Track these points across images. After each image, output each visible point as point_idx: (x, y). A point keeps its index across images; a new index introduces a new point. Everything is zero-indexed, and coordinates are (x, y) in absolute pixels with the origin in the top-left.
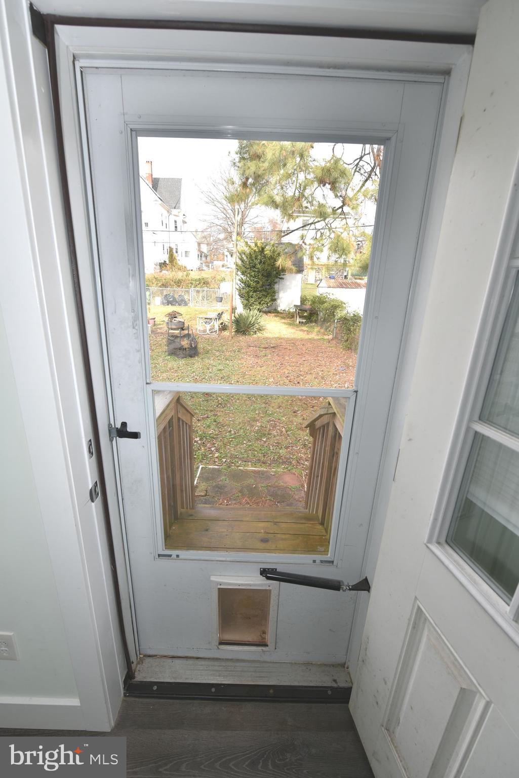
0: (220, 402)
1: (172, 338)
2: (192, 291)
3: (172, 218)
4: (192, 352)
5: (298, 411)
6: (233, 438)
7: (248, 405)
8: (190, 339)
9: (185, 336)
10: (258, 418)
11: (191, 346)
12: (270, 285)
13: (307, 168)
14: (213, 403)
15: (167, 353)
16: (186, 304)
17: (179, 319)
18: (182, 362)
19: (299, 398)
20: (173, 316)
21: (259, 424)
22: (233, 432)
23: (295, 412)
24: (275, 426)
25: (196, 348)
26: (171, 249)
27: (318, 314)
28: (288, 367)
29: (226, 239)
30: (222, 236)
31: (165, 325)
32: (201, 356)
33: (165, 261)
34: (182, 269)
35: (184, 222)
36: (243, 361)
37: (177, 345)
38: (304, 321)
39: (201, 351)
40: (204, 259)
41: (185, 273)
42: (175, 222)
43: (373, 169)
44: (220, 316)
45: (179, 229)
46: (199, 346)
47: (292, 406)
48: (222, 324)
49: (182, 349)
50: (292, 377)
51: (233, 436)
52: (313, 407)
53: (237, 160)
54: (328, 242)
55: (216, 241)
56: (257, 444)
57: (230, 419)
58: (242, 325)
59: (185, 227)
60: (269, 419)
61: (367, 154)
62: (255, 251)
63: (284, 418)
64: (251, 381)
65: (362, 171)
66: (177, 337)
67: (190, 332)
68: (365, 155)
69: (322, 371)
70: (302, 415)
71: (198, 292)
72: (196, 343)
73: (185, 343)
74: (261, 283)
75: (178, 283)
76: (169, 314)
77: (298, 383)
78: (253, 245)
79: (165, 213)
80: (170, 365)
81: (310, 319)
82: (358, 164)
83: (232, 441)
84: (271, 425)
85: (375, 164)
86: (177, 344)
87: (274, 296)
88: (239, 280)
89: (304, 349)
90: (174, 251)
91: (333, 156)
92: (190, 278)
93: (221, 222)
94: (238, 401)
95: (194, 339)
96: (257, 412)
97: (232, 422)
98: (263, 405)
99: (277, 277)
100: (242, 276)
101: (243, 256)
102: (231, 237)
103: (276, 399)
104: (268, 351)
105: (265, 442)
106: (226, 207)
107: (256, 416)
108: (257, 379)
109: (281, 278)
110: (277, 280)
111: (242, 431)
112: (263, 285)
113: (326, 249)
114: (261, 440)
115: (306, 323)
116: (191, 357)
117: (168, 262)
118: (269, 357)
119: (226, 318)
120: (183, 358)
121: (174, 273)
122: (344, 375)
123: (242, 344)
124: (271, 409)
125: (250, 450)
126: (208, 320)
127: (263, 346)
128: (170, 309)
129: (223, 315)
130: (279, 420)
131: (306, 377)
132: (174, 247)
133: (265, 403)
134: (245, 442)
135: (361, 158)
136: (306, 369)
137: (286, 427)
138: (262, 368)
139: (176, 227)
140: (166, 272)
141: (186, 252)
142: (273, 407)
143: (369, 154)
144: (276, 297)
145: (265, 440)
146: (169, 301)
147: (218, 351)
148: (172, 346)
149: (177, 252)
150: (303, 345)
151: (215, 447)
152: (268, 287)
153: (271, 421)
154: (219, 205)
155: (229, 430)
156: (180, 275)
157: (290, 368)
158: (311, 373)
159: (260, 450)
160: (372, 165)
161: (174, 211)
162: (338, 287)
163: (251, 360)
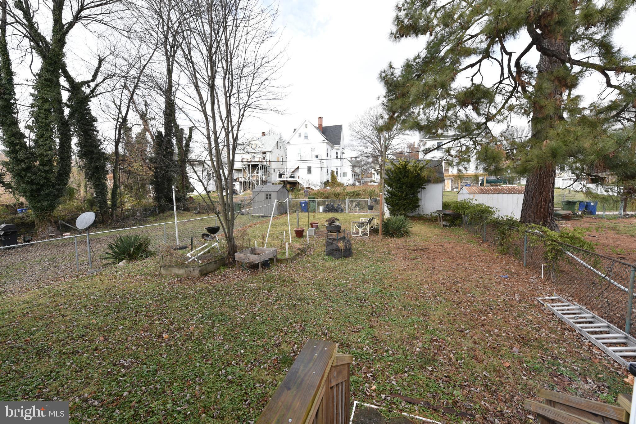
0: (374, 310)
1: (330, 241)
2: (347, 201)
3: (335, 151)
4: (347, 253)
5: (465, 329)
6: (391, 361)
7: (404, 316)
8: (346, 241)
9: (340, 239)
10: (418, 335)
11: (346, 248)
12: (413, 194)
13: (449, 95)
14: (367, 310)
15: (325, 253)
16: (342, 211)
17: (337, 223)
18: (338, 262)
19: (462, 312)
20: (332, 221)
21: (420, 344)
22: (390, 352)
23: (461, 331)
24: (440, 349)
25: (350, 249)
26: (333, 172)
27: (462, 218)
28: (442, 272)
29: (373, 162)
30: (370, 160)
31: (325, 229)
32: (355, 257)
33: (328, 181)
34: (341, 185)
35: (343, 153)
36: (394, 263)
37: (334, 247)
38: (448, 224)
39: (354, 252)
40: (356, 177)
41: (342, 188)
42: (337, 153)
43: (514, 88)
44: (370, 221)
45: (339, 157)
46: (353, 247)
47: (456, 322)
48: (372, 227)
49: (338, 250)
50: (449, 284)
51: (391, 359)
52: (483, 325)
53: (385, 101)
54: (474, 153)
55: (366, 164)
56: (422, 375)
57: (387, 334)
58: (390, 228)
59: (344, 156)
60: (430, 337)
61: (507, 78)
62: (399, 168)
63: (449, 338)
64: (405, 287)
65: (503, 92)
66: (334, 239)
67: (346, 236)
68: (504, 79)
69: (482, 278)
70: (472, 337)
71: (352, 201)
72: (350, 245)
73: (341, 245)
74: (405, 193)
75: (337, 195)
76: (329, 220)
77: (457, 291)
78: (397, 164)
79: (330, 148)
80: (327, 265)
81: (453, 222)
82: (498, 87)
83: (390, 365)
84: (435, 346)
85: (516, 84)
86: (334, 245)
87: (418, 203)
88: (386, 191)
89: (454, 252)
90: (335, 173)
91: (473, 84)
92: (346, 191)
93: (370, 150)
94: (393, 310)
95: (348, 242)
96: (416, 326)
97: (388, 338)
98: (421, 318)
99: (420, 188)
100: (389, 188)
101: (390, 173)
102: (378, 160)
103: (435, 310)
104: (417, 254)
105: (432, 372)
106: (374, 140)
107: (415, 332)
108: (411, 284)
109: (423, 188)
110: (419, 190)
111: (401, 351)
112: (407, 195)
113: (473, 160)
114: (426, 368)
115: (450, 226)
116: (346, 257)
117: (330, 181)
118: (419, 260)
119: (376, 222)
120: (339, 258)
121: (334, 189)
122: (509, 284)
123: (392, 246)
124: (431, 323)
125: (415, 384)
126: (361, 225)
127: (411, 248)
128: (331, 215)
129: (374, 219)
130: (444, 340)
131: (464, 285)
132: (335, 170)
133: (422, 314)
134: (406, 369)
135: (500, 82)
136: (463, 275)
137: (454, 352)
138: (415, 272)
139: (337, 157)
140: (328, 188)
141: (344, 173)
142: (433, 321)
143: (509, 77)
144: (419, 204)
145: (430, 369)
146: (329, 209)
147: (370, 252)
148: (330, 247)
149: (337, 173)
150: (452, 248)
151: (371, 372)
152: (411, 196)
153: (434, 341)
154: (369, 139)
155: (386, 349)
156: (338, 190)
157: (444, 273)
158: (469, 281)
159: (428, 385)
160: (514, 86)
161: (336, 147)
162: (480, 193)
163: (402, 263)
